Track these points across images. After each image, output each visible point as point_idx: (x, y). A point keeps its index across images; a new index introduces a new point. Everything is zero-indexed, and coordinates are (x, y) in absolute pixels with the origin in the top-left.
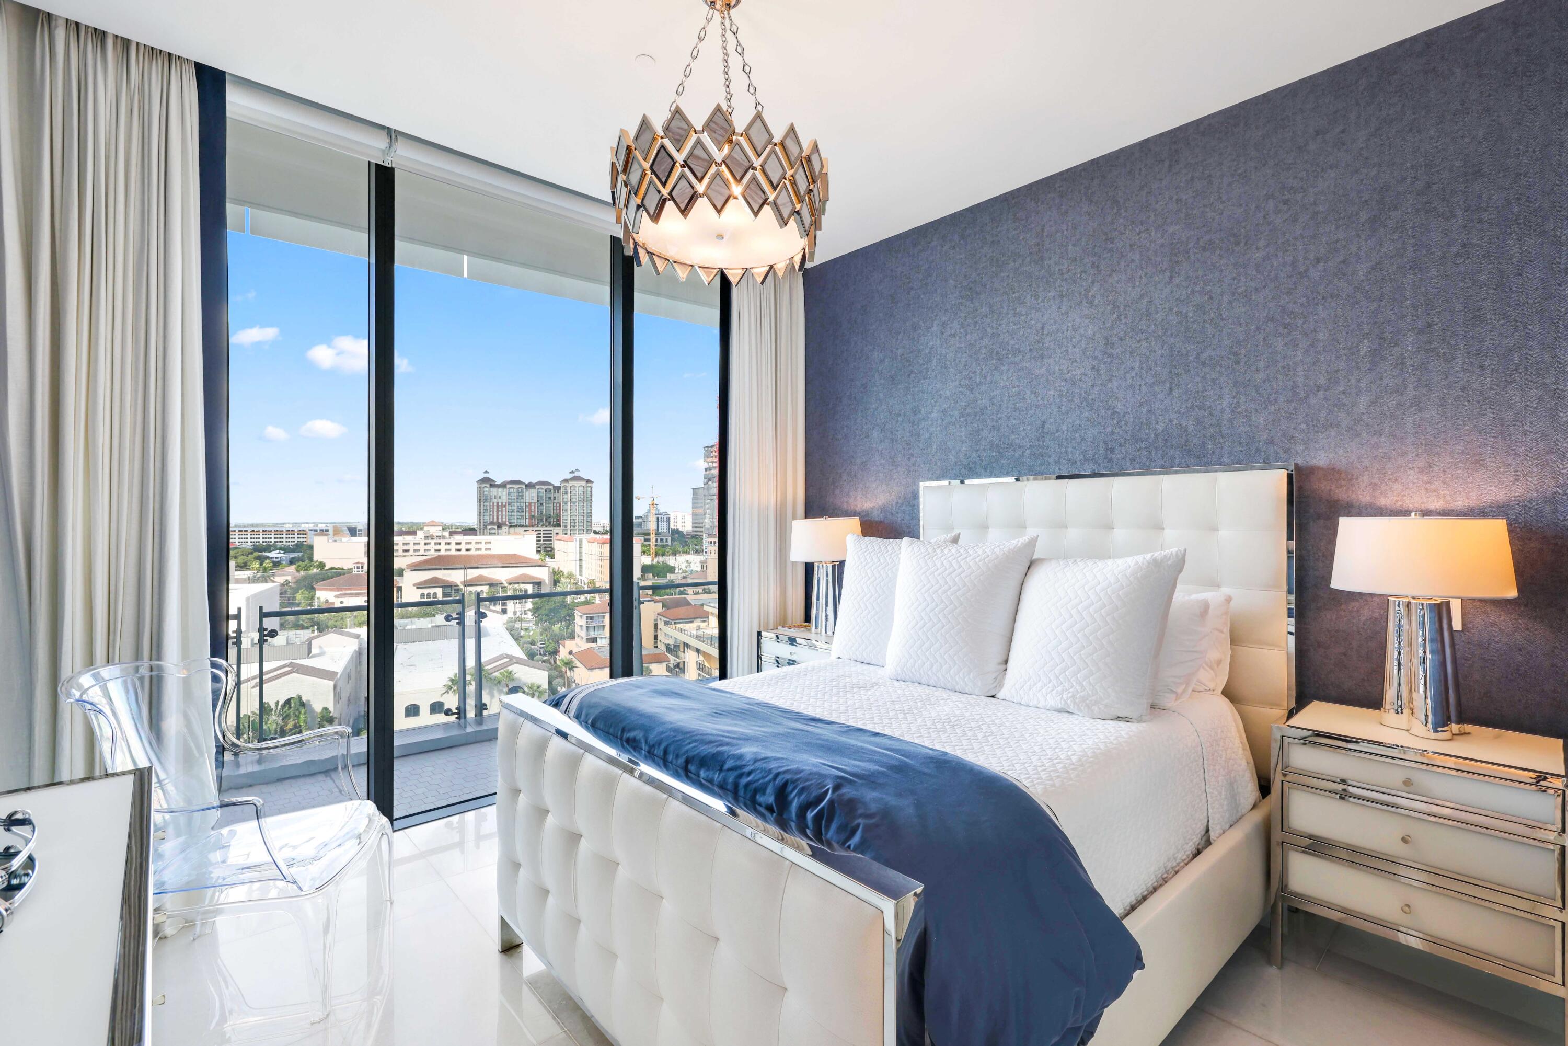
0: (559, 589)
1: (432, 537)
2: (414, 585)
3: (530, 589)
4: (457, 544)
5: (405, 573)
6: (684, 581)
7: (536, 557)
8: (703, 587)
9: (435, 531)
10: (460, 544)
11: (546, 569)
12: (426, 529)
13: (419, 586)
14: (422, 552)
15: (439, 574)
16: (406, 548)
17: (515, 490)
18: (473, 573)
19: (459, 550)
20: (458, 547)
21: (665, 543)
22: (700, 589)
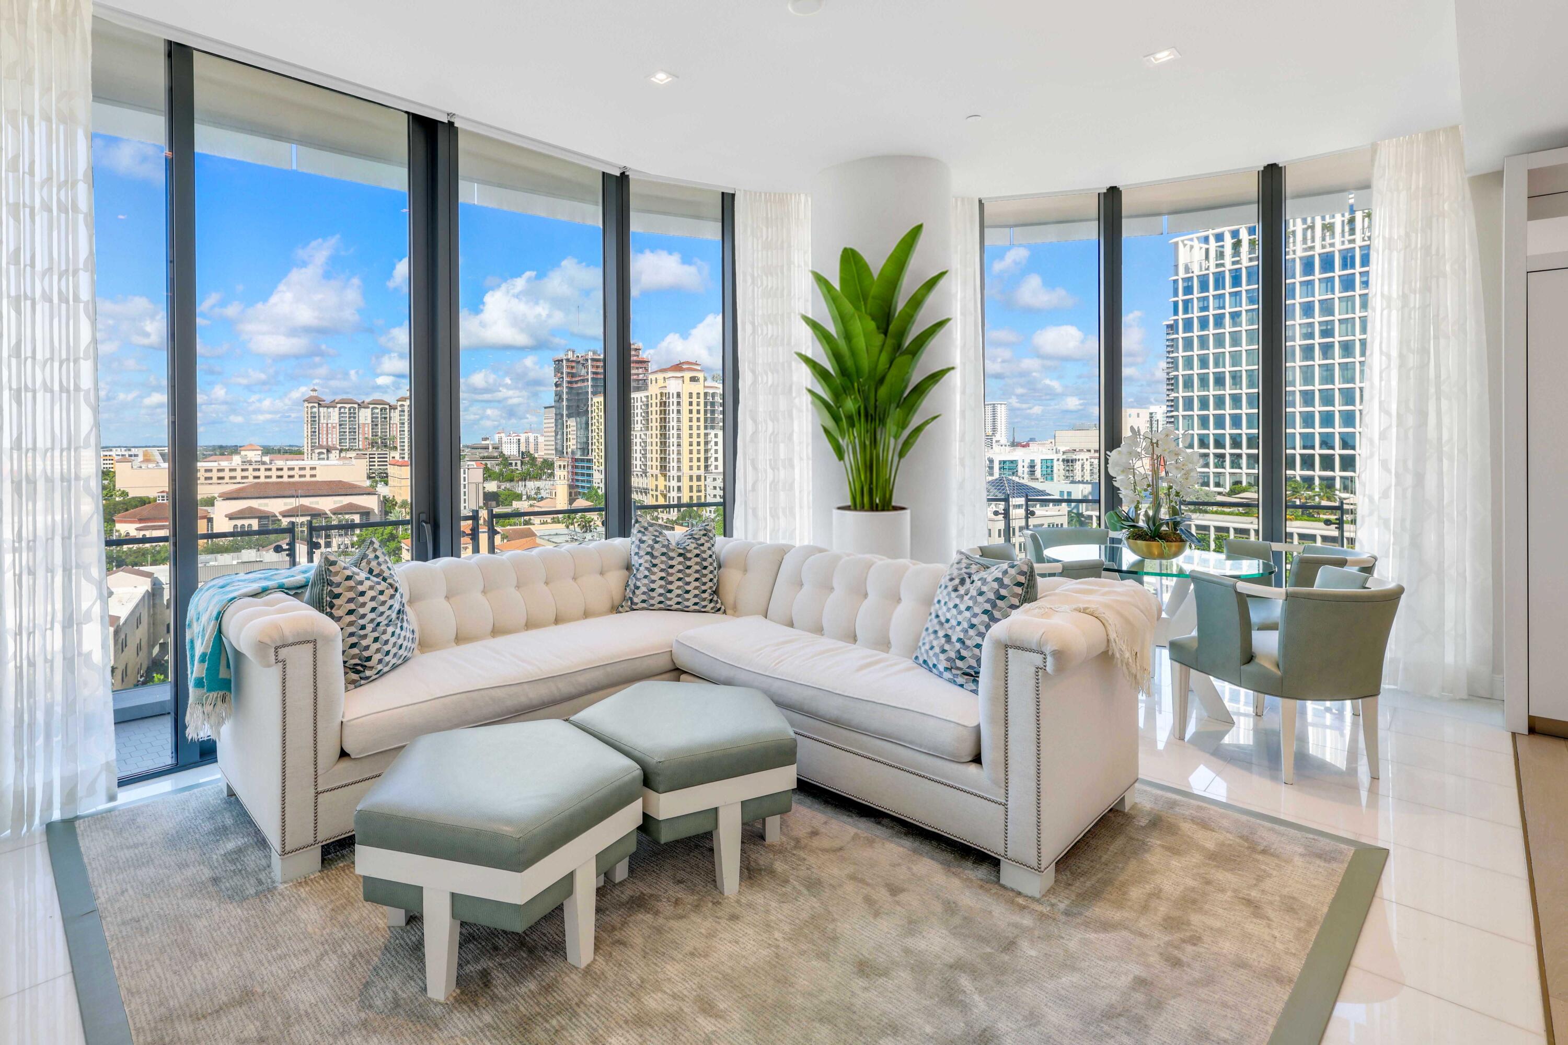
0: (392, 517)
1: (250, 463)
2: (226, 516)
3: (357, 519)
4: (278, 469)
5: (216, 503)
6: (531, 510)
7: (368, 483)
8: (552, 516)
9: (254, 455)
10: (281, 469)
11: (376, 497)
12: (243, 453)
13: (231, 517)
14: (239, 480)
15: (255, 504)
16: (221, 474)
17: (347, 410)
18: (291, 503)
19: (281, 477)
20: (280, 473)
21: (514, 467)
22: (548, 518)
